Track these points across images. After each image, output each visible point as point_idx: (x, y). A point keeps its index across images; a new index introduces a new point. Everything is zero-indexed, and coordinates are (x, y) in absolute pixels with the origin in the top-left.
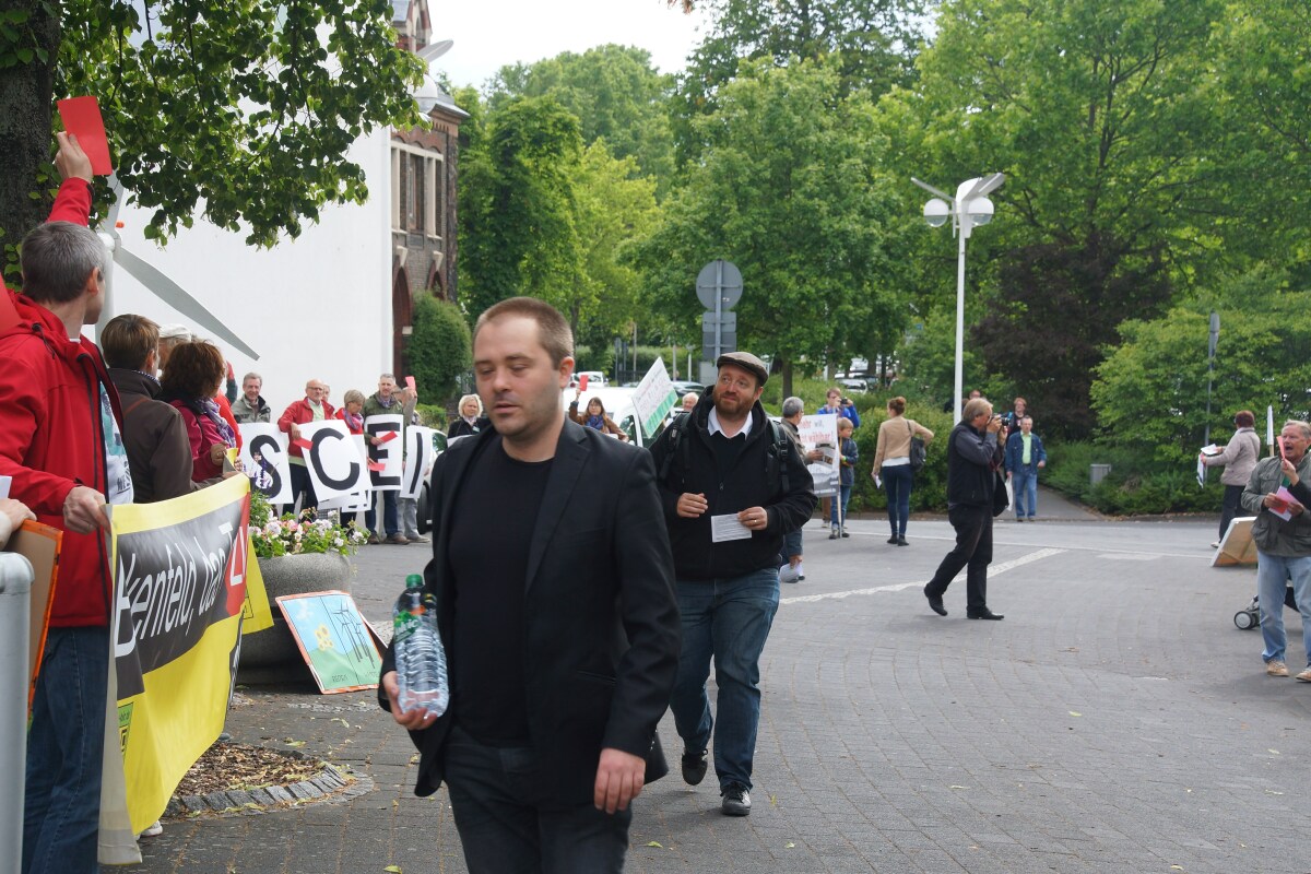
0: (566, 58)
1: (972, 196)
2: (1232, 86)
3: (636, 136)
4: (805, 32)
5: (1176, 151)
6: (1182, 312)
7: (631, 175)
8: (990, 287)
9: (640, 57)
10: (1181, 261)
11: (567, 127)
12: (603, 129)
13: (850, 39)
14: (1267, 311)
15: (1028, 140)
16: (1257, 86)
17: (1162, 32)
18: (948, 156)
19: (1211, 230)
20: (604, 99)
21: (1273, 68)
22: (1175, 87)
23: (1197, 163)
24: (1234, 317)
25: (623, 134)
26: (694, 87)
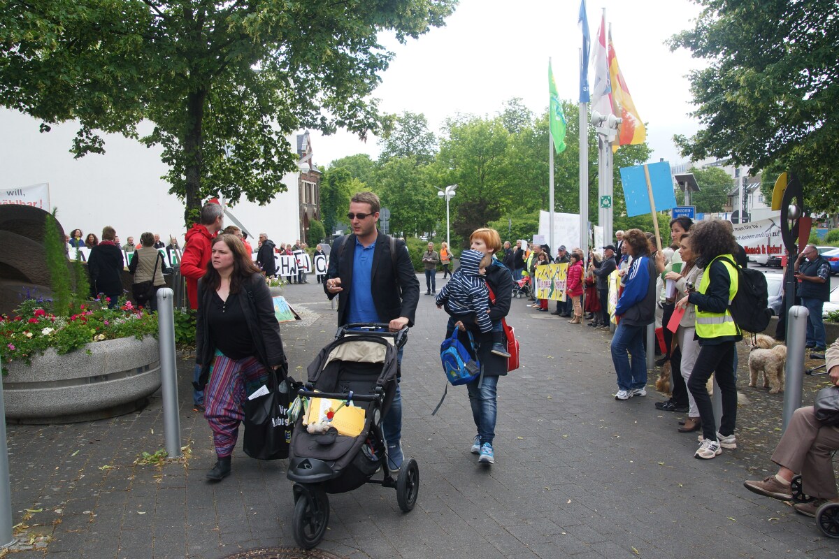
0: (347, 158)
1: (450, 190)
2: (511, 164)
3: (367, 177)
4: (408, 150)
5: (499, 179)
6: (502, 219)
7: (365, 187)
8: (456, 214)
9: (367, 156)
10: (502, 207)
11: (348, 175)
12: (358, 175)
13: (420, 151)
14: (522, 218)
15: (463, 176)
16: (517, 164)
17: (494, 150)
18: (444, 180)
19: (509, 199)
20: (358, 168)
21: (520, 159)
22: (498, 164)
23: (504, 182)
24: (514, 220)
25: (364, 177)
26: (381, 164)
